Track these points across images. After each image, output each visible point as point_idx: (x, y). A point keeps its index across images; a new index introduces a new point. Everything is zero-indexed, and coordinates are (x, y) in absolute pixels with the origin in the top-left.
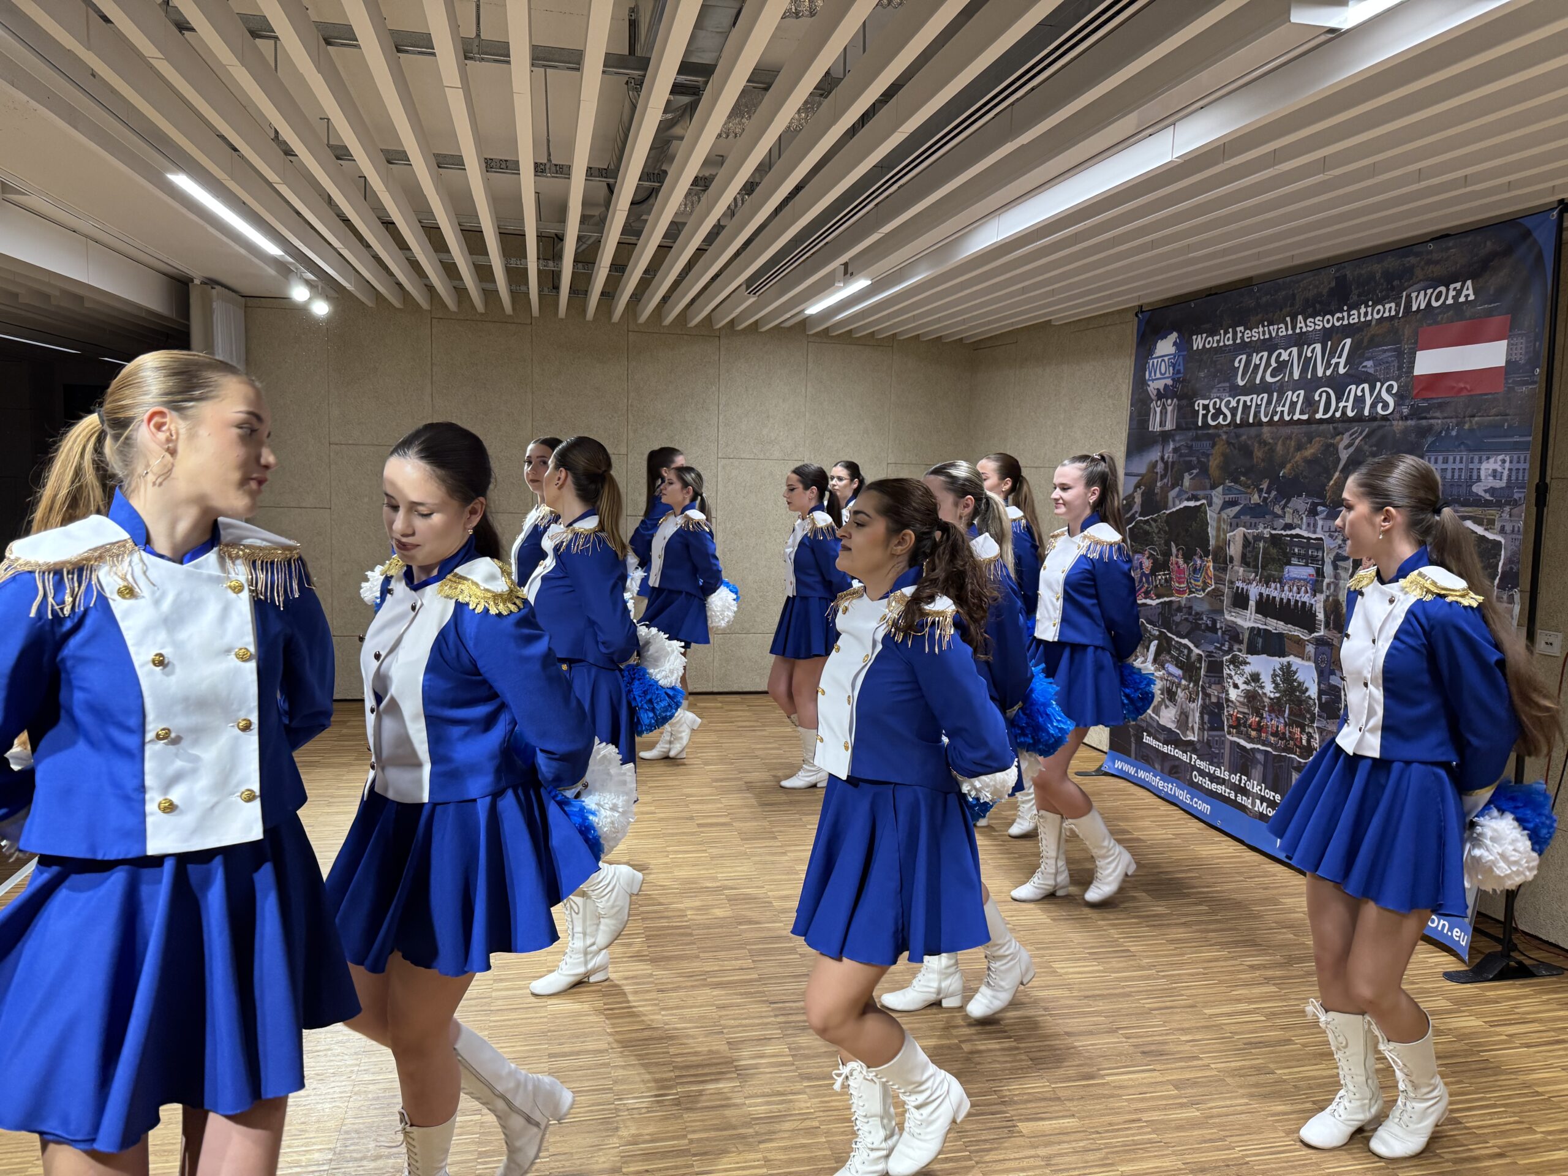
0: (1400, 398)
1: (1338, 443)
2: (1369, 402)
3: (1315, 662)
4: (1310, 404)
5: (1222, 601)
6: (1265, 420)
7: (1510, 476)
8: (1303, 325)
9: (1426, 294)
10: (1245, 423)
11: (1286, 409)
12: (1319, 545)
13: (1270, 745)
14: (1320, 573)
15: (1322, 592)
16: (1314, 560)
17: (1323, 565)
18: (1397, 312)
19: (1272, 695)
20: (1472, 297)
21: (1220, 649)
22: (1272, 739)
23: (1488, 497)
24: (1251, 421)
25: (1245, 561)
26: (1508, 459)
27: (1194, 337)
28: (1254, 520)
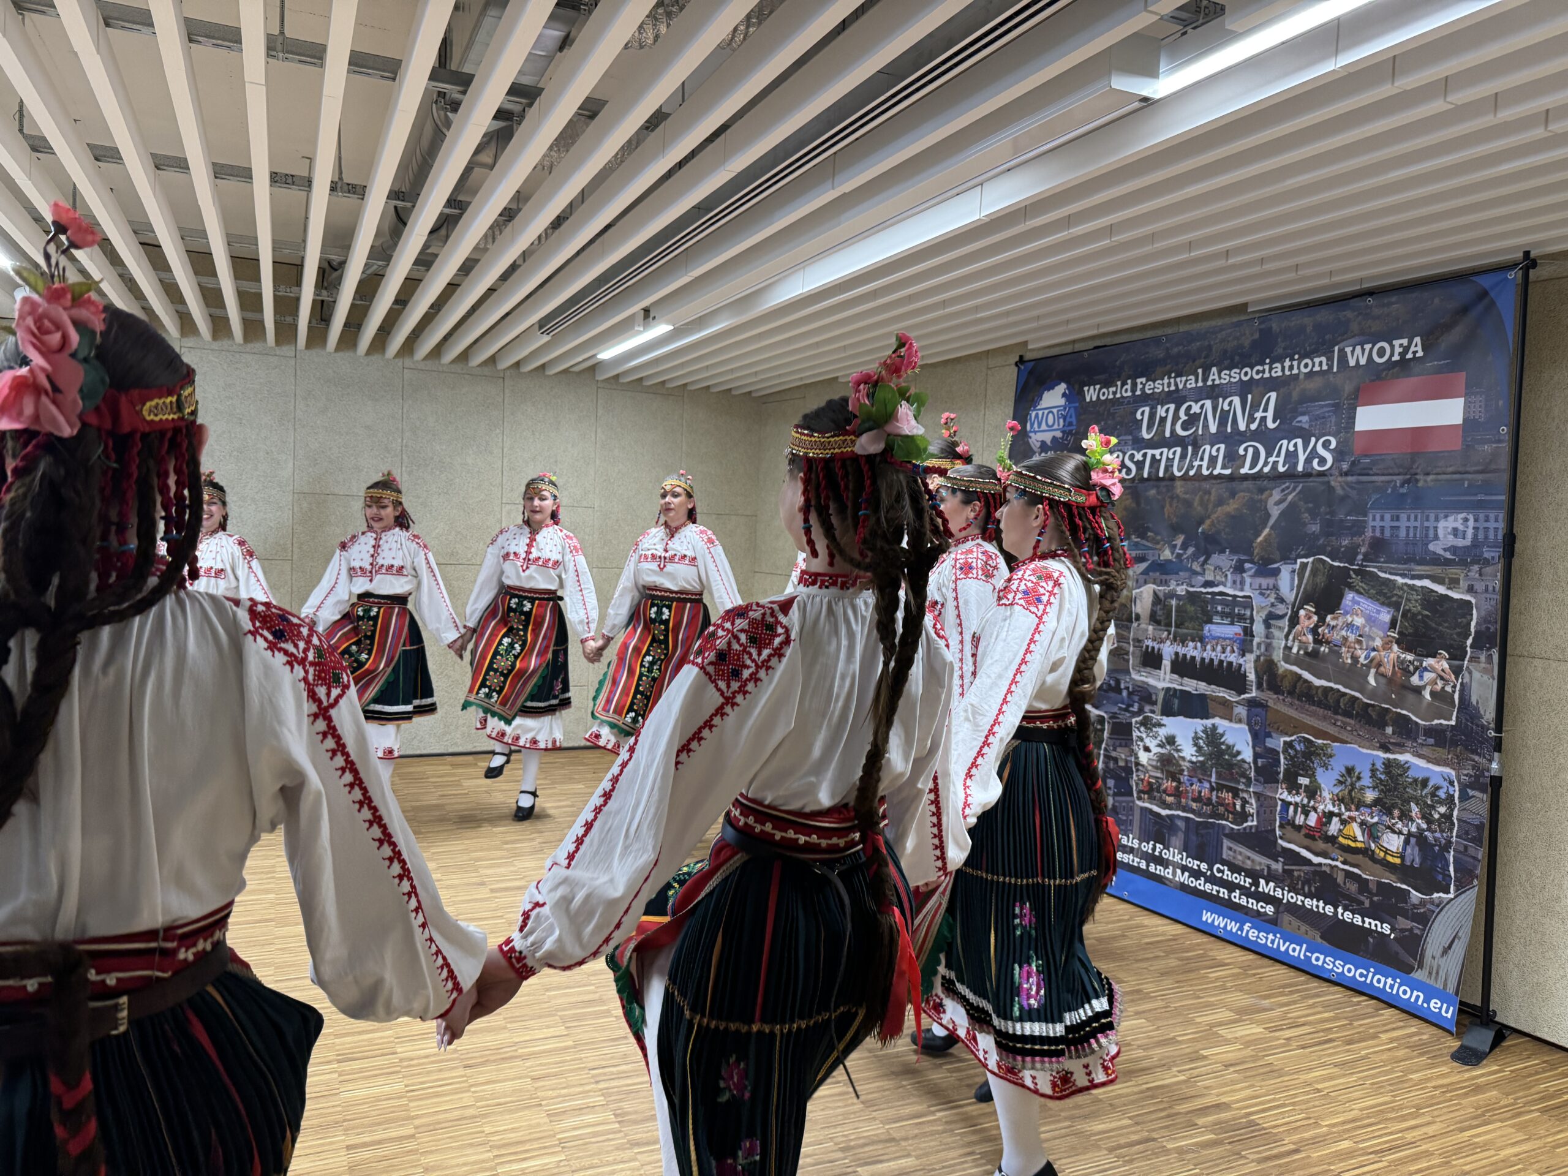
0: (1339, 454)
1: (1267, 499)
2: (1302, 458)
3: (1249, 724)
4: (1232, 458)
5: (1128, 661)
6: (1177, 474)
7: (1475, 536)
8: (1216, 377)
9: (1363, 350)
10: (1154, 478)
11: (1205, 464)
12: (1247, 602)
13: (1193, 811)
14: (1248, 632)
15: (1251, 652)
16: (1241, 618)
17: (1252, 623)
18: (1331, 367)
19: (1194, 759)
20: (1420, 354)
21: (1126, 710)
22: (1194, 805)
23: (1448, 555)
24: (1161, 474)
25: (1154, 618)
26: (1471, 517)
27: (1086, 389)
28: (1164, 577)
